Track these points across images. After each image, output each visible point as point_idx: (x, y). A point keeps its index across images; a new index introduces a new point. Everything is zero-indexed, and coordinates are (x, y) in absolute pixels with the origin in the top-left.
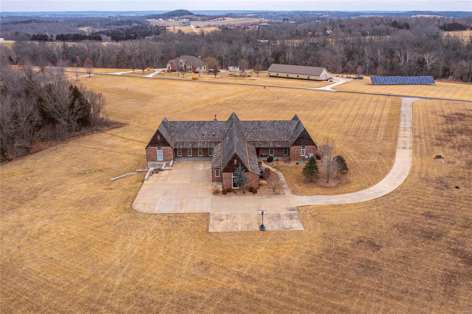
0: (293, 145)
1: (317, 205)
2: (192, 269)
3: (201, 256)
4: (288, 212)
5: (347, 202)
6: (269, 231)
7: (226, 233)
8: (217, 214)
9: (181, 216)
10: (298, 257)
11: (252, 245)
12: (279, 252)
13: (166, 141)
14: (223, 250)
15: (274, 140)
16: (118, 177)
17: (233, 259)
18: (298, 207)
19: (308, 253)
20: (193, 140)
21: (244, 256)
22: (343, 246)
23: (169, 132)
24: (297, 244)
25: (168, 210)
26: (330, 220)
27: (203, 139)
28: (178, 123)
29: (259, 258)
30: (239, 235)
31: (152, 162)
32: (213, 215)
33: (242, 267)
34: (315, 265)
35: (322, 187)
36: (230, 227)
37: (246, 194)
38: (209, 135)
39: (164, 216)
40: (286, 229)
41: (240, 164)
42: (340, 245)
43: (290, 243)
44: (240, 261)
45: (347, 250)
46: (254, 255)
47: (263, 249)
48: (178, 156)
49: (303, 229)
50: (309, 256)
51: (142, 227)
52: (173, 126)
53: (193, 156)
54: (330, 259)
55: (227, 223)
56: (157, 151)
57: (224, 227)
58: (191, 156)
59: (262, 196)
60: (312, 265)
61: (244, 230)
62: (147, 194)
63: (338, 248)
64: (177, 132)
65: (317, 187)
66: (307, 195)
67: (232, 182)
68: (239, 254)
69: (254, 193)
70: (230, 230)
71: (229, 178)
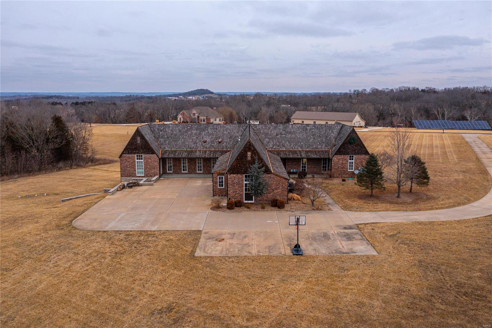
0: (336, 154)
1: (391, 223)
2: (145, 321)
3: (171, 295)
4: (342, 231)
5: (443, 220)
6: (311, 257)
7: (227, 259)
8: (215, 231)
9: (149, 234)
10: (378, 300)
11: (278, 278)
12: (336, 290)
13: (149, 145)
14: (219, 286)
15: (307, 149)
16: (75, 197)
17: (238, 302)
18: (357, 225)
19: (399, 292)
20: (190, 148)
21: (262, 296)
22: (467, 280)
23: (157, 138)
24: (372, 276)
25: (131, 226)
26: (423, 241)
27: (204, 147)
28: (169, 127)
29: (293, 301)
30: (253, 261)
31: (129, 178)
32: (206, 233)
33: (257, 317)
34: (421, 316)
35: (391, 203)
36: (237, 250)
37: (266, 209)
38: (212, 142)
39: (120, 234)
40: (344, 253)
41: (256, 158)
42: (461, 279)
43: (355, 276)
44: (252, 307)
45: (482, 289)
46: (282, 296)
47: (300, 285)
48: (168, 172)
49: (375, 253)
50: (403, 298)
51: (72, 249)
52: (162, 130)
53: (190, 173)
54: (453, 305)
55: (231, 244)
56: (136, 160)
57: (224, 250)
58: (187, 172)
59: (293, 212)
60: (415, 317)
61: (261, 254)
62: (105, 208)
63: (460, 285)
64: (168, 138)
65: (382, 203)
66: (370, 211)
67: (243, 191)
68: (251, 294)
69: (279, 208)
70: (236, 253)
71: (238, 184)
